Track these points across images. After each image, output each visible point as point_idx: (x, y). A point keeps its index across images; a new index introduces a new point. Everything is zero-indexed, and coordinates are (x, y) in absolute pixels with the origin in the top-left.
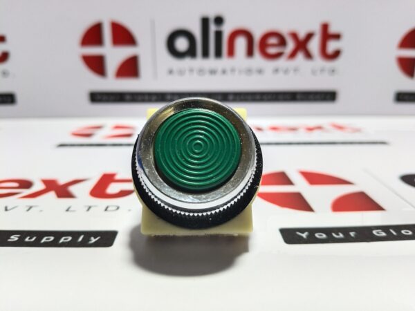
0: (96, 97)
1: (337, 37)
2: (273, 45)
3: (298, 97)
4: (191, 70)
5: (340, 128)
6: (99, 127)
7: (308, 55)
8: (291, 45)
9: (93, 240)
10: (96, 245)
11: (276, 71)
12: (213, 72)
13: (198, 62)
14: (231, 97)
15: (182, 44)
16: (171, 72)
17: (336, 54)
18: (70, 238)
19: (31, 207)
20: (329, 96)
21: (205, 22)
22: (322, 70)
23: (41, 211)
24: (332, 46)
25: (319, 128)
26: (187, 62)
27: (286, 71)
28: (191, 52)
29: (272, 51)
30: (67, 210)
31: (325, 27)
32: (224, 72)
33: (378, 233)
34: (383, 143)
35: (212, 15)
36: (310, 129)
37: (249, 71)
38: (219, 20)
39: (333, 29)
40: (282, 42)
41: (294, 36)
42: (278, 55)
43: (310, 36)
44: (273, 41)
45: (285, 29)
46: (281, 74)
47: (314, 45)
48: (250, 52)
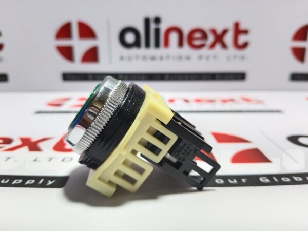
0: (67, 77)
1: (246, 32)
2: (198, 39)
3: (217, 76)
4: (137, 57)
5: (247, 100)
6: (67, 99)
7: (224, 46)
8: (211, 39)
9: (50, 183)
10: (52, 186)
11: (200, 57)
12: (153, 58)
13: (142, 51)
14: (167, 77)
15: (130, 38)
16: (122, 58)
17: (245, 45)
18: (33, 181)
19: (9, 158)
20: (240, 76)
21: (147, 22)
22: (235, 57)
23: (16, 161)
24: (242, 39)
25: (232, 100)
26: (134, 51)
27: (208, 58)
28: (137, 44)
29: (197, 43)
30: (35, 160)
31: (237, 25)
32: (161, 58)
33: (264, 180)
34: (278, 111)
35: (152, 16)
36: (224, 101)
37: (180, 58)
38: (157, 20)
39: (242, 27)
40: (205, 36)
41: (214, 32)
42: (202, 46)
43: (225, 32)
44: (198, 35)
45: (206, 27)
46: (204, 60)
47: (229, 39)
48: (181, 44)
